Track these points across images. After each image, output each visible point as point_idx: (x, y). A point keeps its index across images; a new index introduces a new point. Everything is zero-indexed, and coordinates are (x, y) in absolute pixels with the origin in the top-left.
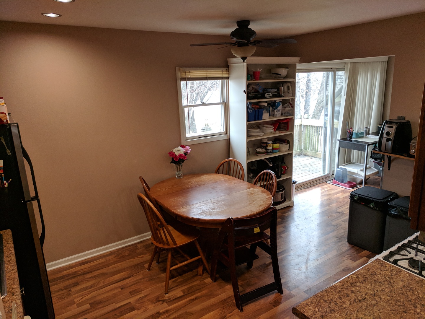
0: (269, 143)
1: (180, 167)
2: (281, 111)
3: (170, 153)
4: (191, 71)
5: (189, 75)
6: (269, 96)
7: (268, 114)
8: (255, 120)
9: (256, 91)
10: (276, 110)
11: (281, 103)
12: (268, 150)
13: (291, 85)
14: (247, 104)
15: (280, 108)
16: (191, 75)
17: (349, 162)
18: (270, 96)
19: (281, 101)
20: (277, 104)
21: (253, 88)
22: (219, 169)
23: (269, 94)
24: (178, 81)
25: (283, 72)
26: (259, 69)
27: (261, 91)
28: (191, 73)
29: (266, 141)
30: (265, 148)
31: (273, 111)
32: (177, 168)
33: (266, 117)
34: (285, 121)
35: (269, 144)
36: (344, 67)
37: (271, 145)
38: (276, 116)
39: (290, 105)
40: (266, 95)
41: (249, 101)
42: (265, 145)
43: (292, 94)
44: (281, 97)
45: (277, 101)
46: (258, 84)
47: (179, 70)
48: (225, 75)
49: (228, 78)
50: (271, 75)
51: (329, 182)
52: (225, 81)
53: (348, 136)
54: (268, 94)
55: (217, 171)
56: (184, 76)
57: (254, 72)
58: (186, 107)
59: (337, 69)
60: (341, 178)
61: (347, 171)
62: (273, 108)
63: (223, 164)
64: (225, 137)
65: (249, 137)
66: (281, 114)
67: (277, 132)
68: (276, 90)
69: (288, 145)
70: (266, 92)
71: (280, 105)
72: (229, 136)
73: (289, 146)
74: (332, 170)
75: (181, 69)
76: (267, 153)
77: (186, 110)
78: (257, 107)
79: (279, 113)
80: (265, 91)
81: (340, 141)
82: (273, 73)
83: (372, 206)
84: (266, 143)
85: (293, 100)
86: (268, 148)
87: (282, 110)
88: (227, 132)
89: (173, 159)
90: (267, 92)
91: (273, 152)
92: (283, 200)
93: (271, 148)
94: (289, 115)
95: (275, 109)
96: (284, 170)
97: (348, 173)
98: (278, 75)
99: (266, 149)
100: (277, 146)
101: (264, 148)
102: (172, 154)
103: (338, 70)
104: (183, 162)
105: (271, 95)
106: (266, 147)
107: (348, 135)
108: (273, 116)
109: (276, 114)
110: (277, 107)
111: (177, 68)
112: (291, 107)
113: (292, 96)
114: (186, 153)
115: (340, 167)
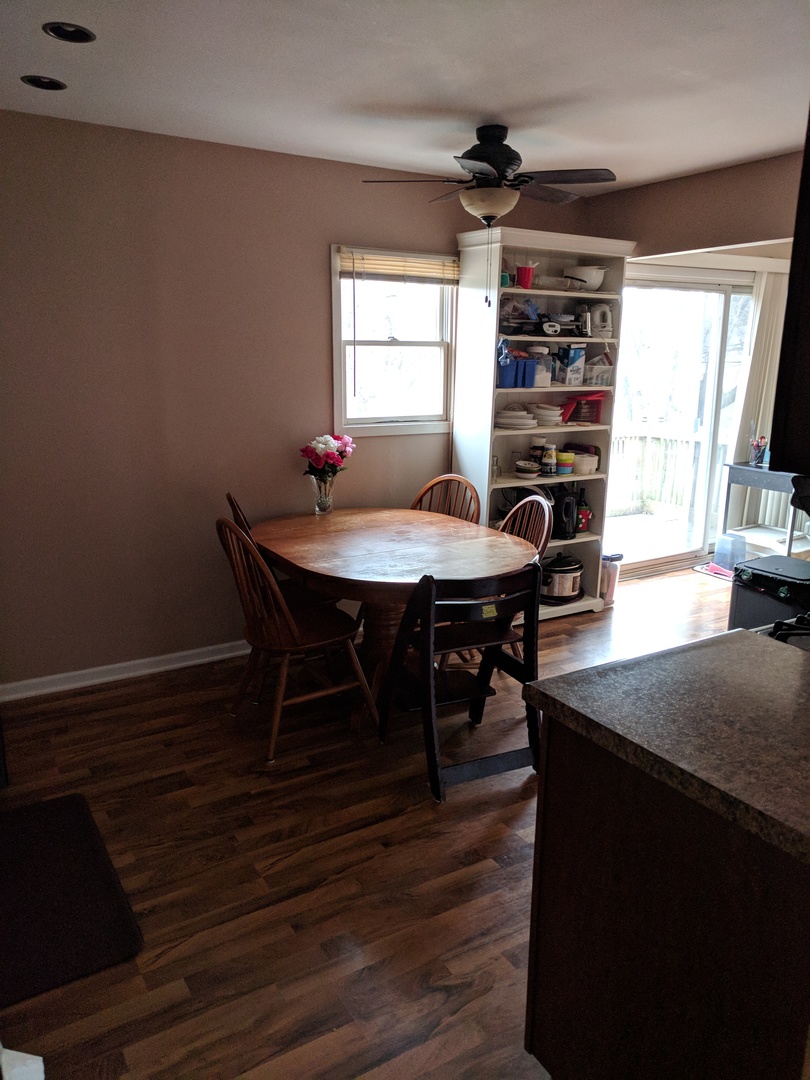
0: (548, 449)
1: (328, 485)
2: (582, 371)
3: (303, 451)
4: (366, 256)
5: (360, 265)
6: (554, 329)
7: (550, 375)
8: (515, 386)
9: (523, 315)
10: (569, 369)
11: (583, 352)
12: (547, 465)
13: (611, 311)
14: (497, 344)
15: (580, 363)
16: (366, 266)
17: (754, 523)
18: (556, 331)
19: (584, 346)
20: (572, 352)
21: (515, 309)
22: (421, 500)
23: (554, 326)
24: (335, 278)
25: (594, 276)
26: (530, 262)
27: (534, 318)
28: (365, 261)
29: (542, 442)
30: (539, 460)
31: (563, 370)
32: (320, 488)
33: (543, 380)
34: (590, 398)
35: (549, 452)
36: (751, 284)
37: (554, 453)
38: (570, 383)
39: (605, 360)
40: (546, 327)
41: (503, 337)
42: (539, 452)
43: (613, 331)
44: (584, 335)
45: (573, 346)
46: (527, 299)
47: (339, 250)
48: (449, 274)
49: (457, 282)
50: (563, 279)
51: (698, 568)
52: (448, 288)
53: (753, 455)
54: (550, 326)
55: (417, 505)
56: (348, 266)
57: (519, 269)
58: (349, 343)
59: (734, 286)
60: (729, 560)
61: (745, 543)
62: (562, 362)
63: (432, 488)
64: (441, 428)
65: (500, 428)
66: (582, 379)
67: (569, 424)
68: (572, 318)
69: (597, 458)
70: (546, 319)
71: (580, 357)
72: (451, 427)
73: (599, 461)
74: (710, 541)
75: (344, 249)
76: (544, 473)
77: (349, 349)
78: (523, 354)
79: (576, 376)
80: (544, 317)
81: (731, 468)
82: (566, 277)
83: (782, 595)
84: (543, 449)
85: (614, 348)
86: (545, 460)
87: (585, 368)
88: (446, 417)
89: (310, 466)
90: (550, 321)
91: (557, 473)
92: (576, 593)
93: (553, 461)
94: (602, 384)
95: (567, 365)
96: (584, 521)
97: (747, 548)
98: (580, 283)
99: (541, 464)
100: (569, 457)
101: (535, 461)
102: (308, 452)
103: (735, 290)
104: (334, 473)
105: (558, 328)
106: (541, 458)
107: (753, 453)
108: (563, 381)
109: (570, 379)
110: (573, 361)
111: (333, 247)
112: (607, 363)
113: (612, 337)
114: (342, 454)
115: (728, 531)
